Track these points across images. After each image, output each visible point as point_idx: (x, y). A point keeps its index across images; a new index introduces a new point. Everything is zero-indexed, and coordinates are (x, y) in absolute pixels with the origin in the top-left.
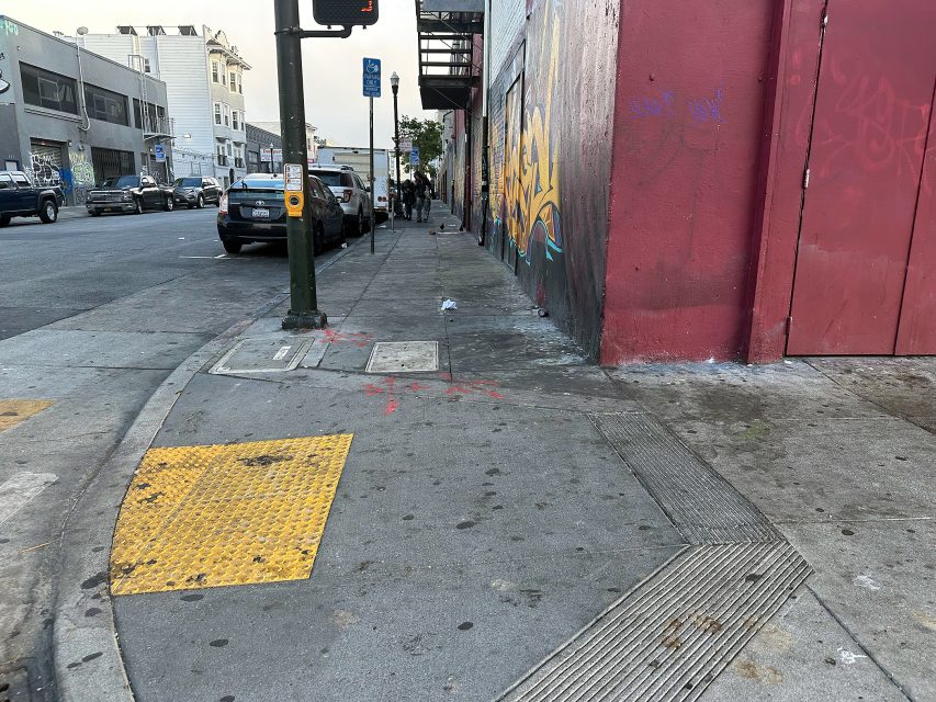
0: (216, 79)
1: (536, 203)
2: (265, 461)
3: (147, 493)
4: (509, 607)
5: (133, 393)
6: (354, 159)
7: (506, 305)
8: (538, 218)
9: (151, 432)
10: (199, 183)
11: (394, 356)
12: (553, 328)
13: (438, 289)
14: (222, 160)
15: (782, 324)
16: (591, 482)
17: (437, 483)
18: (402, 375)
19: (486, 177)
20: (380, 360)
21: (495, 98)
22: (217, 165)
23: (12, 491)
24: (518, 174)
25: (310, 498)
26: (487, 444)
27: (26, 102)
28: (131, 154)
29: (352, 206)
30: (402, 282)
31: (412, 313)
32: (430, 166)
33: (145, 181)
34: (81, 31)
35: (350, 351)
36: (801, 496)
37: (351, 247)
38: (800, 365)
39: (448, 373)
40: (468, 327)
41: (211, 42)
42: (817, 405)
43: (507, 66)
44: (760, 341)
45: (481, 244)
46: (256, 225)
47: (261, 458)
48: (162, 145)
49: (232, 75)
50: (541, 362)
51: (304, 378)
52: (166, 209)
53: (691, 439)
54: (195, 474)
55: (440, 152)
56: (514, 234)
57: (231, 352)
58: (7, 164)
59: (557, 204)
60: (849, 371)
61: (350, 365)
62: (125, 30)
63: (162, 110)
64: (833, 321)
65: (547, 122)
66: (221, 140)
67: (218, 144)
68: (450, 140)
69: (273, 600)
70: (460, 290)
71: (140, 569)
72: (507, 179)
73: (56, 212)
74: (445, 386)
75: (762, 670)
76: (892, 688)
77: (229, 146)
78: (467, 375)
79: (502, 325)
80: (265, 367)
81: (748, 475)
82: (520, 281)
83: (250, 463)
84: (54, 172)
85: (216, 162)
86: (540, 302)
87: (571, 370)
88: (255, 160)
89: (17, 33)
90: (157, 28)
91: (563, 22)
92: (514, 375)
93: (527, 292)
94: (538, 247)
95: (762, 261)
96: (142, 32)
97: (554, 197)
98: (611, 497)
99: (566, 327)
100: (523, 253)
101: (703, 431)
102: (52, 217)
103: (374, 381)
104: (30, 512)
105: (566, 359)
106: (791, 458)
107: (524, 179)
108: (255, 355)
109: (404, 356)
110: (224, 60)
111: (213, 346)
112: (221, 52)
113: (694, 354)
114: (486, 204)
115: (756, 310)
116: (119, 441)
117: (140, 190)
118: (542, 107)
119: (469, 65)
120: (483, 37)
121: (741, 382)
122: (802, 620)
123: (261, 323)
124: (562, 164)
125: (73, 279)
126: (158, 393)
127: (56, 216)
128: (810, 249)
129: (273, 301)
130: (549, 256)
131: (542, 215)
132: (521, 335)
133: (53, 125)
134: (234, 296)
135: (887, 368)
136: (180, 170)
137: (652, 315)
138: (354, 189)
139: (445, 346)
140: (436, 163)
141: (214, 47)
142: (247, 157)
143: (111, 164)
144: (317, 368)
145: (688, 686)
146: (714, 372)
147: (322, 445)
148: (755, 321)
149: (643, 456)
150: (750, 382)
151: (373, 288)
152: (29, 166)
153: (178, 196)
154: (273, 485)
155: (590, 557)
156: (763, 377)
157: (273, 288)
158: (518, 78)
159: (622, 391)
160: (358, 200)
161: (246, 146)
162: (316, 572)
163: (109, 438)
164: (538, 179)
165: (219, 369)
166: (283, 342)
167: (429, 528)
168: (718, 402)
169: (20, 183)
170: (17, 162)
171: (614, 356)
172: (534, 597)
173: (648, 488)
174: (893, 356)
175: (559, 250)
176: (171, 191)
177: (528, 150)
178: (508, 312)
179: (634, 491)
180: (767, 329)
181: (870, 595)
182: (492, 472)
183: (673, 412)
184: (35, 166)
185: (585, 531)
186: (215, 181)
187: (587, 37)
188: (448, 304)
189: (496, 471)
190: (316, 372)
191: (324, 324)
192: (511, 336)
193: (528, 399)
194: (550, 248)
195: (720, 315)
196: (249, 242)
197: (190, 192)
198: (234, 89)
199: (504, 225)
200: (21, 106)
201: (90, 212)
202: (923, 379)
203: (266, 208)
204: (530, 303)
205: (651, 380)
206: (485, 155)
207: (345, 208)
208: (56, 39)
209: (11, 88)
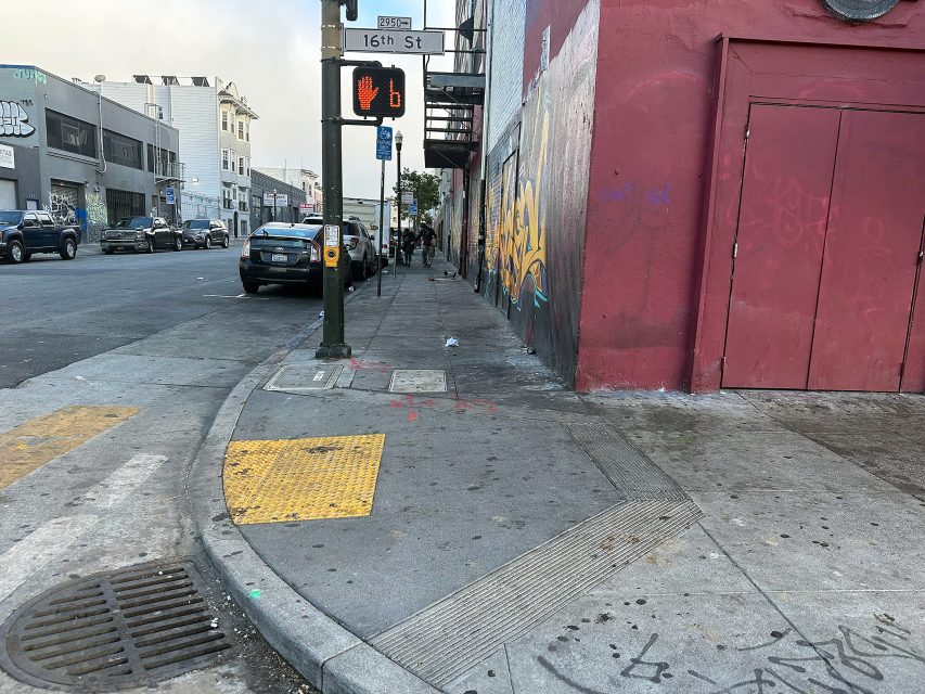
0: (225, 127)
1: (527, 259)
2: (322, 450)
3: (239, 468)
4: (505, 529)
5: (202, 404)
6: (359, 209)
7: (500, 344)
8: (528, 272)
9: (229, 430)
10: (207, 225)
11: (409, 381)
12: (539, 363)
13: (441, 329)
14: (227, 203)
15: (718, 363)
16: (562, 465)
17: (452, 465)
18: (418, 395)
19: (483, 231)
20: (399, 383)
21: (493, 165)
22: (222, 207)
23: (138, 465)
24: (511, 234)
25: (361, 472)
26: (487, 442)
27: (49, 145)
28: (143, 196)
29: (358, 252)
30: (408, 323)
31: (420, 349)
32: (426, 215)
33: (157, 222)
34: (99, 79)
35: (374, 376)
36: (709, 476)
37: (358, 291)
38: (733, 395)
39: (454, 393)
40: (470, 361)
41: (222, 93)
42: (737, 423)
43: (504, 139)
44: (700, 375)
45: (477, 291)
46: (272, 269)
47: (319, 448)
48: (172, 188)
49: (241, 124)
50: (528, 388)
51: (341, 394)
52: (175, 249)
53: (638, 442)
54: (272, 458)
55: (437, 203)
56: (508, 284)
57: (278, 374)
58: (28, 202)
59: (544, 262)
60: (769, 401)
61: (375, 386)
62: (140, 79)
63: (173, 155)
64: (758, 362)
65: (537, 194)
66: (227, 185)
67: (224, 188)
68: (448, 193)
69: (348, 526)
70: (460, 331)
71: (250, 511)
72: (502, 237)
73: (75, 249)
74: (455, 403)
75: (661, 561)
76: (735, 569)
77: (235, 190)
78: (470, 396)
79: (498, 360)
80: (308, 386)
81: (674, 464)
82: (512, 325)
83: (311, 451)
84: (71, 212)
85: (221, 205)
86: (529, 342)
87: (552, 394)
88: (259, 205)
89: (45, 82)
90: (171, 78)
91: (551, 117)
92: (506, 396)
93: (518, 334)
94: (528, 295)
95: (701, 314)
96: (157, 81)
97: (541, 256)
98: (575, 474)
99: (549, 362)
100: (514, 300)
101: (647, 437)
102: (71, 254)
103: (397, 398)
104: (156, 478)
105: (549, 386)
106: (708, 455)
107: (517, 238)
108: (298, 377)
109: (418, 381)
110: (233, 110)
111: (261, 370)
112: (231, 102)
113: (649, 384)
114: (482, 255)
115: (697, 351)
116: (204, 438)
117: (152, 231)
118: (533, 182)
119: (469, 132)
120: (482, 108)
121: (683, 406)
122: (691, 539)
123: (296, 353)
124: (548, 231)
125: (115, 312)
126: (227, 403)
127: (75, 253)
128: (739, 305)
129: (301, 335)
130: (536, 304)
131: (531, 270)
132: (513, 368)
133: (73, 168)
134: (261, 331)
135: (799, 399)
136: (187, 213)
137: (616, 353)
138: (361, 238)
139: (451, 375)
140: (432, 212)
141: (225, 98)
142: (251, 201)
143: (124, 205)
144: (350, 388)
145: (614, 566)
146: (663, 398)
147: (363, 441)
148: (696, 360)
149: (600, 451)
150: (690, 406)
151: (383, 327)
152: (48, 204)
153: (186, 238)
154: (333, 464)
155: (558, 506)
156: (702, 403)
157: (296, 325)
158: (514, 152)
159: (591, 409)
160: (363, 248)
161: (251, 191)
162: (374, 512)
163: (196, 435)
164: (529, 239)
165: (270, 386)
166: (318, 368)
167: (449, 490)
168: (662, 419)
169: (45, 222)
170: (37, 201)
171: (585, 384)
172: (521, 525)
173: (601, 469)
174: (806, 390)
175: (545, 300)
176: (180, 232)
177: (521, 214)
178: (502, 350)
179: (592, 470)
180: (706, 367)
181: (738, 529)
182: (490, 459)
183: (628, 423)
184: (54, 205)
185: (556, 492)
186: (222, 223)
187: (569, 134)
188: (451, 341)
189: (494, 458)
190: (350, 392)
191: (349, 355)
192: (504, 369)
193: (518, 413)
194: (537, 297)
195: (669, 355)
196: (265, 283)
197: (198, 233)
198: (241, 137)
199: (498, 275)
200: (45, 149)
201: (103, 250)
202: (827, 408)
203: (284, 254)
204: (520, 343)
205: (614, 402)
206: (482, 213)
207: (352, 254)
208: (74, 85)
209: (36, 133)
